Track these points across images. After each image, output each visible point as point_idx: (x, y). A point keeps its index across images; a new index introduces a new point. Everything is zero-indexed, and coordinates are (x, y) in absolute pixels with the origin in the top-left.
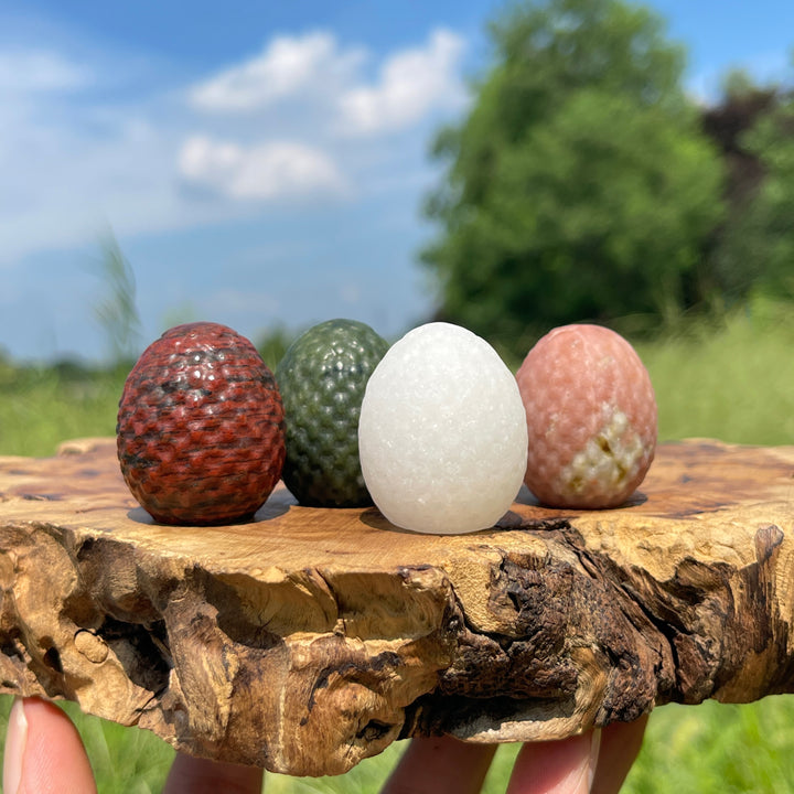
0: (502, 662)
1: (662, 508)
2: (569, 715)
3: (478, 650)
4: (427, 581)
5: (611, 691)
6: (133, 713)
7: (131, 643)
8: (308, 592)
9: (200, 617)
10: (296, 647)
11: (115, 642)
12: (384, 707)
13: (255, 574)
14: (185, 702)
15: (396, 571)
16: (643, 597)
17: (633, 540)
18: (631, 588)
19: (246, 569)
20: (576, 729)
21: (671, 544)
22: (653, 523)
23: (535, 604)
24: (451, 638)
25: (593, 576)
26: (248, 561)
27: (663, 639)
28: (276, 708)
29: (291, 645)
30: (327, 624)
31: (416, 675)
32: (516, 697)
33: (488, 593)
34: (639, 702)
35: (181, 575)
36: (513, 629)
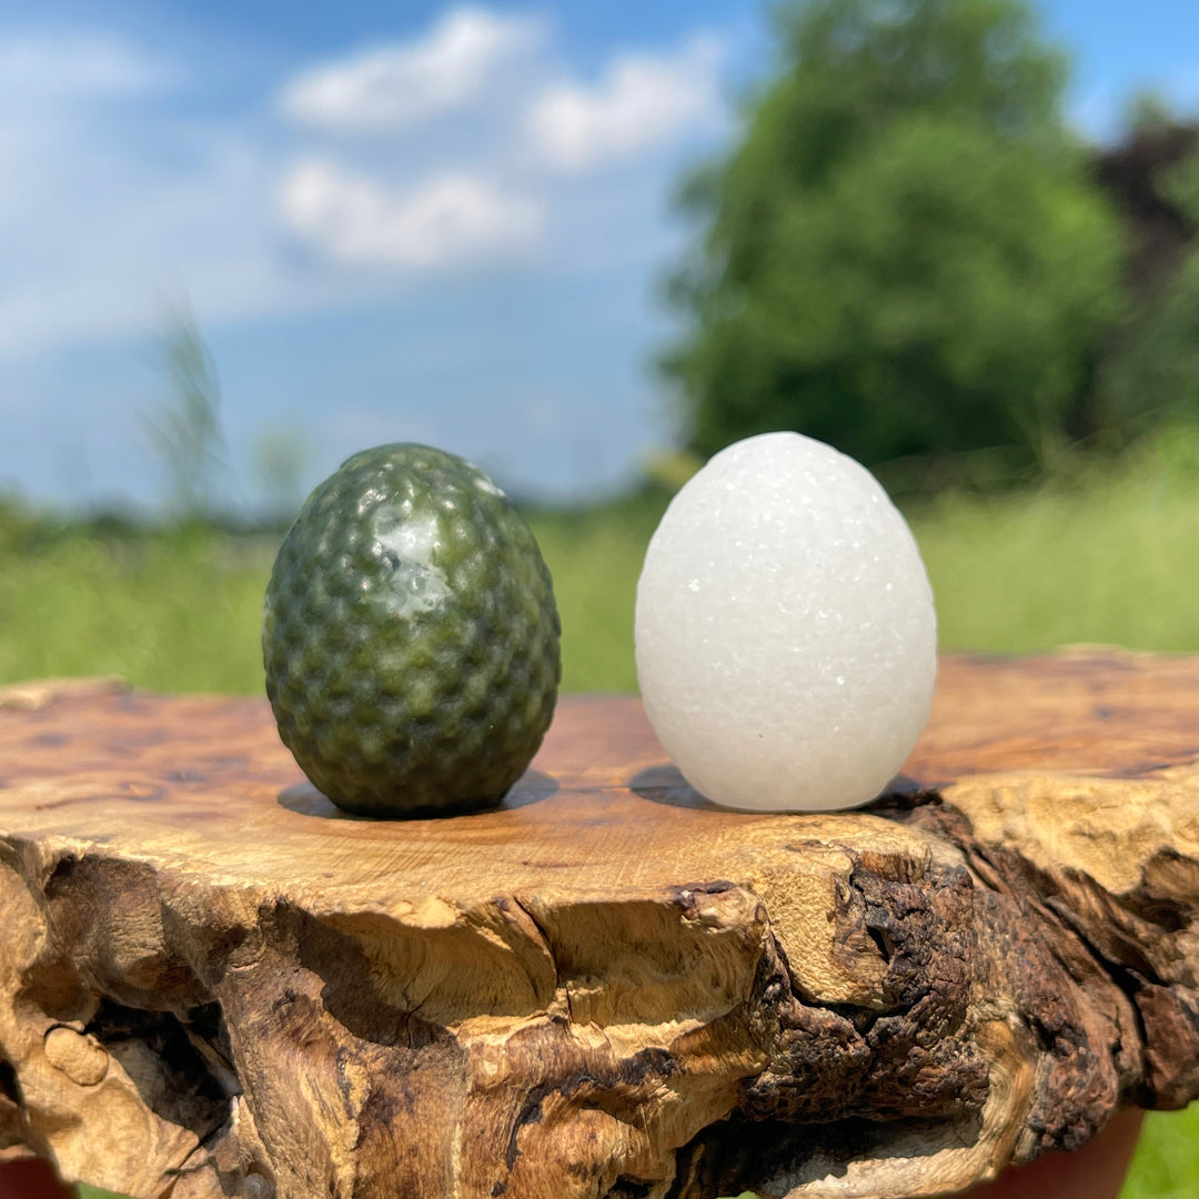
0: (858, 1057)
1: (1094, 762)
2: (970, 1144)
3: (816, 1036)
4: (728, 912)
5: (1042, 1097)
6: (161, 1178)
7: (150, 1046)
8: (505, 946)
9: (291, 997)
10: (479, 1048)
11: (120, 1047)
12: (645, 1152)
13: (400, 912)
14: (266, 1159)
15: (669, 897)
16: (1085, 923)
17: (1059, 820)
18: (1062, 907)
19: (381, 903)
20: (984, 1170)
21: (1133, 825)
22: (1092, 790)
23: (917, 946)
24: (767, 1015)
25: (992, 887)
26: (384, 887)
27: (1119, 997)
28: (444, 1165)
29: (468, 1044)
30: (538, 996)
31: (703, 1089)
32: (880, 1118)
33: (832, 931)
34: (1091, 1114)
35: (250, 919)
36: (878, 996)
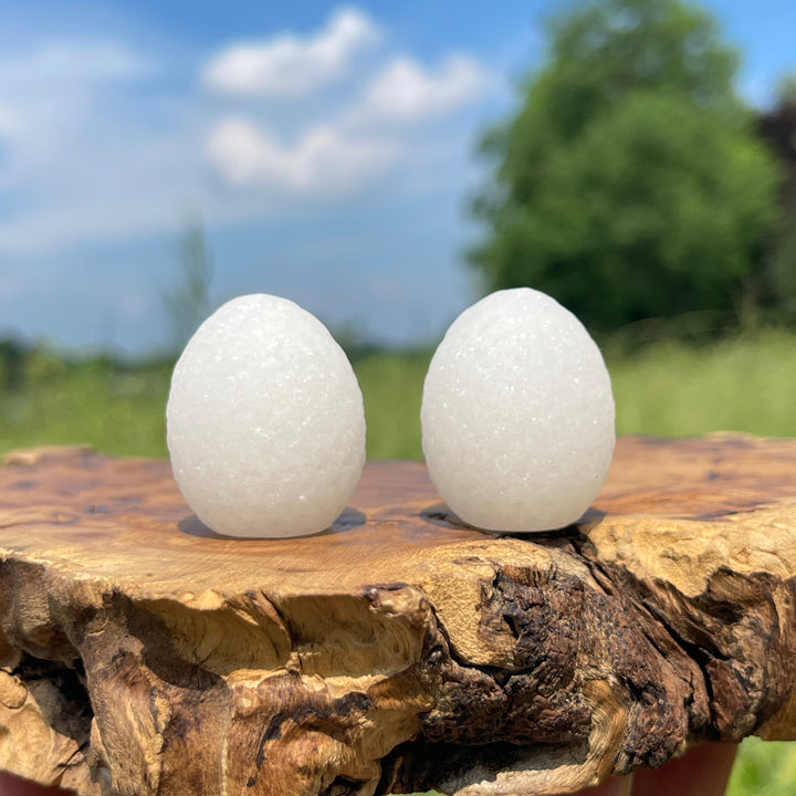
0: (497, 701)
1: (688, 509)
2: (581, 762)
3: (467, 686)
4: (400, 603)
5: (633, 732)
6: (55, 769)
7: (54, 684)
8: (255, 623)
9: (123, 654)
10: (240, 689)
11: (35, 683)
12: (353, 761)
13: (186, 599)
14: (106, 758)
15: (361, 592)
16: (668, 616)
17: (655, 547)
18: (654, 605)
19: (174, 593)
20: (591, 779)
21: (702, 552)
22: (678, 527)
23: (537, 628)
24: (433, 672)
25: (608, 592)
27: (694, 666)
28: (217, 765)
29: (233, 687)
30: (279, 658)
31: (391, 720)
32: (518, 742)
33: (478, 617)
34: (667, 744)
35: (98, 603)
36: (511, 661)
